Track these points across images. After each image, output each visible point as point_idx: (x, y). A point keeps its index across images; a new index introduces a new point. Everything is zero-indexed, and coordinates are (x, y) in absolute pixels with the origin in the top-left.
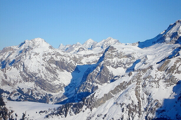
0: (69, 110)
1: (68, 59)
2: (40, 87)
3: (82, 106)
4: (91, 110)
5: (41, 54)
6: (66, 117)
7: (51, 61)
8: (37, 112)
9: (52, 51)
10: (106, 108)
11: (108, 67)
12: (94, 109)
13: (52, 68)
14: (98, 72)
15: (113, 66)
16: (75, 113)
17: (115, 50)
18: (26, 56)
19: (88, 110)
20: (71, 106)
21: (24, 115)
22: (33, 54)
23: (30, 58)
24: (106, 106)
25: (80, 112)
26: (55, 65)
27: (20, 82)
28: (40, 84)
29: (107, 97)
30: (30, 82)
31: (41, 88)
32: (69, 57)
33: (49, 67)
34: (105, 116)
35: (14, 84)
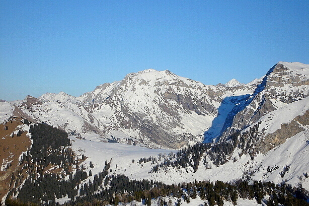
0: (202, 157)
1: (199, 92)
2: (149, 137)
3: (231, 150)
4: (252, 158)
5: (152, 83)
6: (195, 171)
7: (170, 94)
8: (133, 161)
9: (171, 79)
10: (287, 153)
11: (273, 101)
12: (259, 157)
13: (170, 106)
14: (255, 110)
15: (282, 100)
16: (217, 164)
17: (287, 71)
18: (126, 86)
19: (246, 158)
20: (206, 149)
21: (107, 166)
22: (138, 83)
23: (133, 89)
24: (286, 149)
25: (226, 161)
26: (176, 102)
27: (116, 128)
28: (150, 132)
29: (289, 130)
30: (132, 128)
31: (151, 140)
32: (201, 89)
33: (165, 105)
34: (287, 169)
35: (104, 132)
